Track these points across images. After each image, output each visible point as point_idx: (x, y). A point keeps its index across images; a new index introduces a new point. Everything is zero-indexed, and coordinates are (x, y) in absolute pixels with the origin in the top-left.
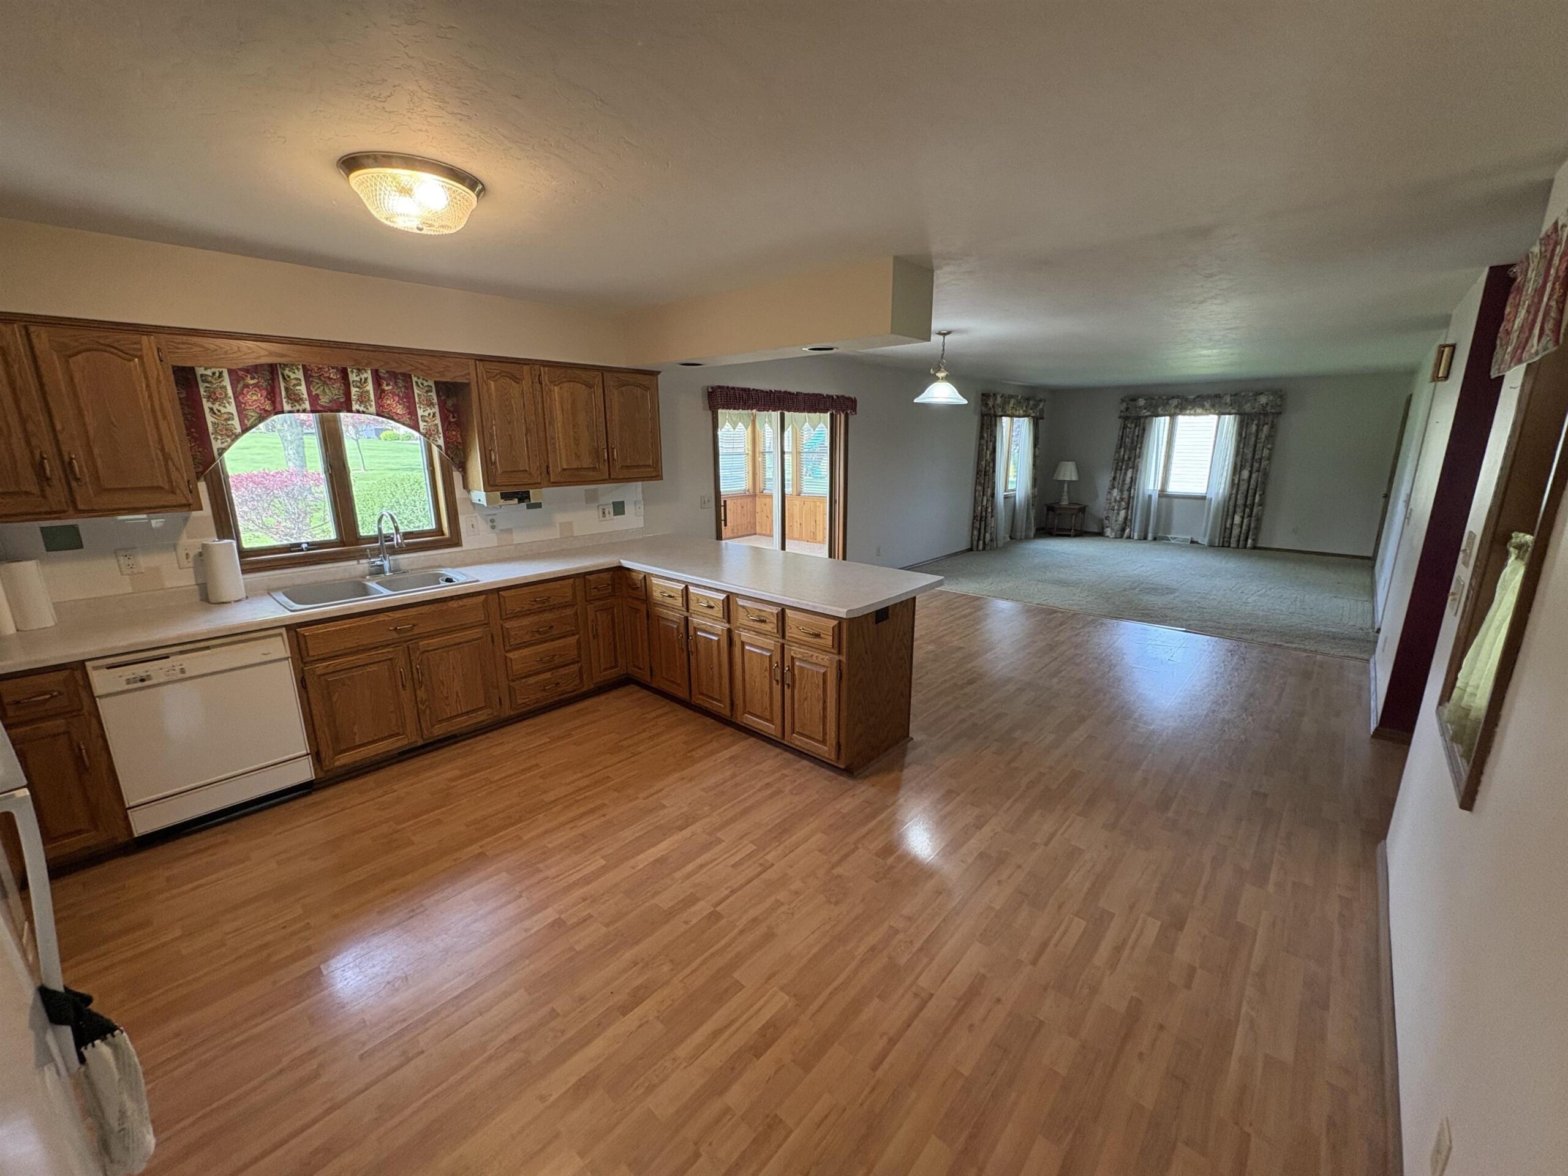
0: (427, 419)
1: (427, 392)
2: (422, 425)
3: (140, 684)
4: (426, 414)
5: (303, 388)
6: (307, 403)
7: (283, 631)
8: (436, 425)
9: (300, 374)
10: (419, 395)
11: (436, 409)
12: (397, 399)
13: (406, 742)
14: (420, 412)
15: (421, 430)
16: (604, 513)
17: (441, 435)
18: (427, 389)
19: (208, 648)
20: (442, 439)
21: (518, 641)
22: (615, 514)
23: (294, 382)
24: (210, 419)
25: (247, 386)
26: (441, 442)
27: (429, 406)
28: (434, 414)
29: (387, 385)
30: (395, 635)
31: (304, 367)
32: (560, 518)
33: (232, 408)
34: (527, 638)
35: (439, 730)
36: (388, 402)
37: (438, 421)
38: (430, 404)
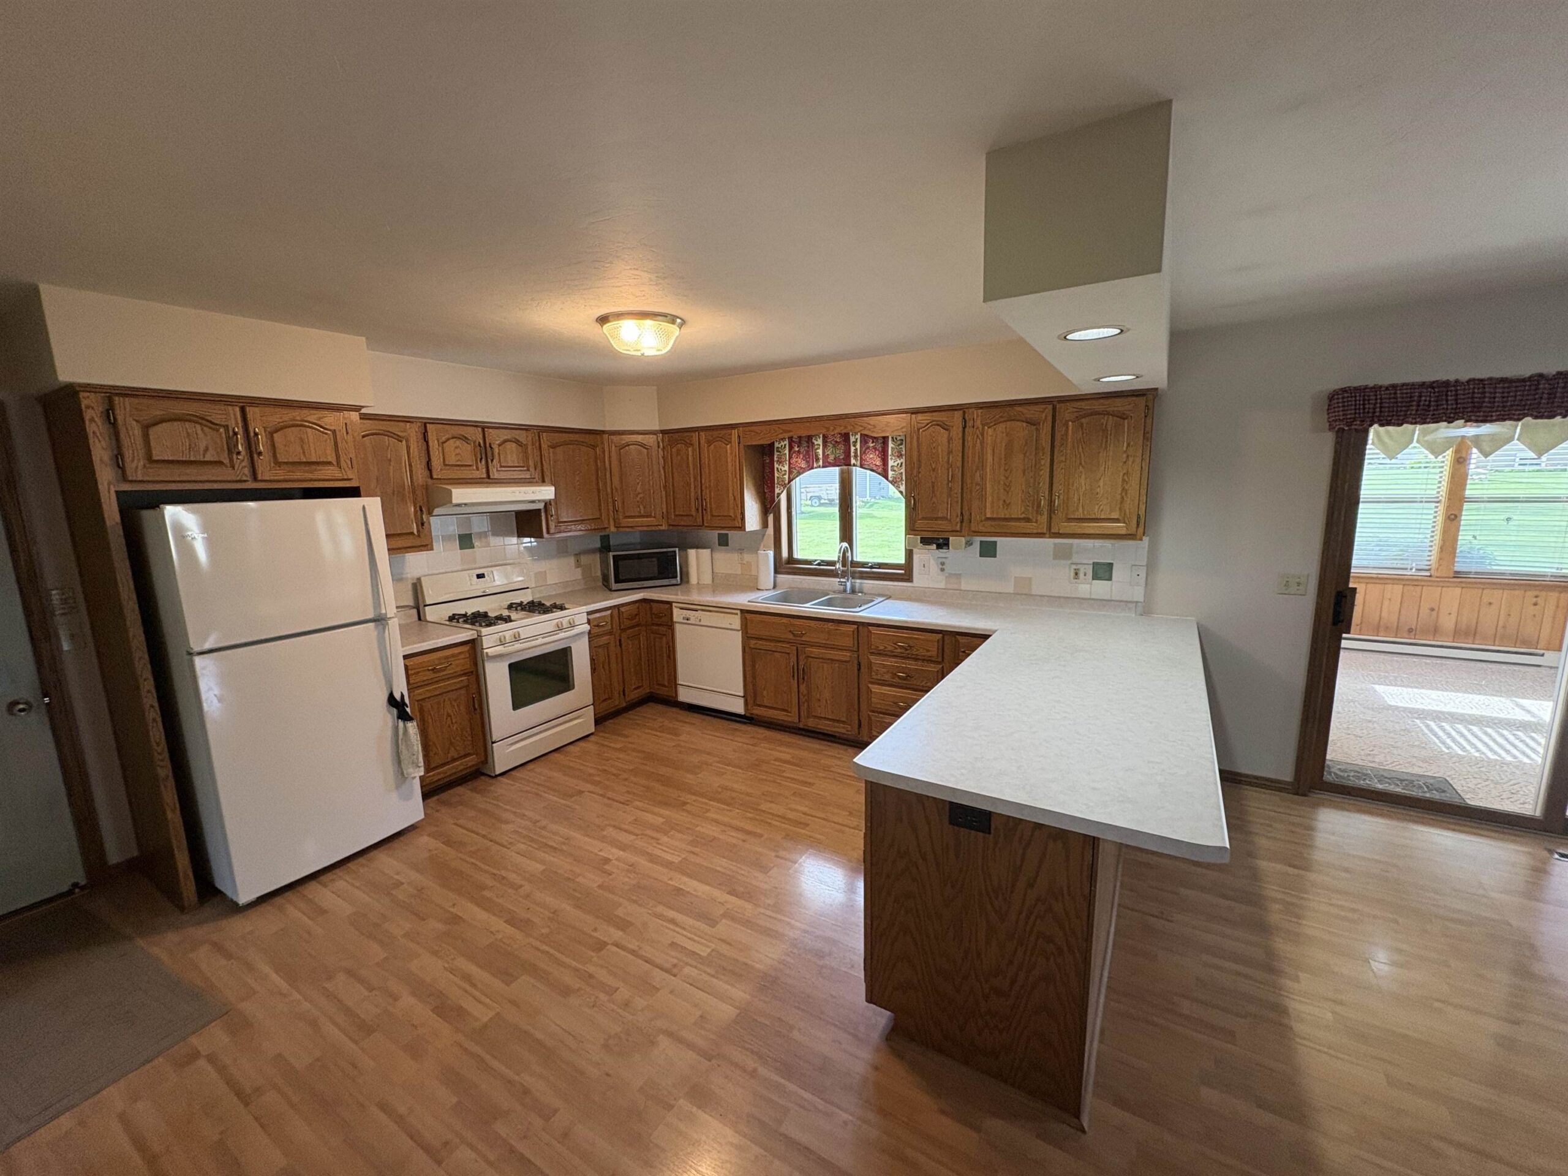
0: (895, 468)
1: (899, 445)
2: (890, 473)
3: (686, 621)
4: (896, 464)
5: (820, 451)
6: (821, 461)
7: (739, 612)
8: (902, 473)
9: (820, 441)
10: (892, 448)
11: (903, 460)
12: (877, 453)
13: (790, 719)
14: (891, 463)
15: (890, 479)
16: (1076, 574)
17: (904, 482)
18: (899, 442)
19: (710, 611)
20: (904, 485)
21: (879, 677)
22: (1096, 577)
23: (816, 447)
24: (776, 475)
25: (795, 452)
26: (903, 488)
27: (898, 457)
28: (902, 463)
29: (873, 442)
30: (791, 636)
31: (824, 436)
32: (1018, 571)
33: (786, 468)
34: (887, 677)
35: (811, 723)
36: (871, 456)
37: (903, 470)
38: (900, 456)
